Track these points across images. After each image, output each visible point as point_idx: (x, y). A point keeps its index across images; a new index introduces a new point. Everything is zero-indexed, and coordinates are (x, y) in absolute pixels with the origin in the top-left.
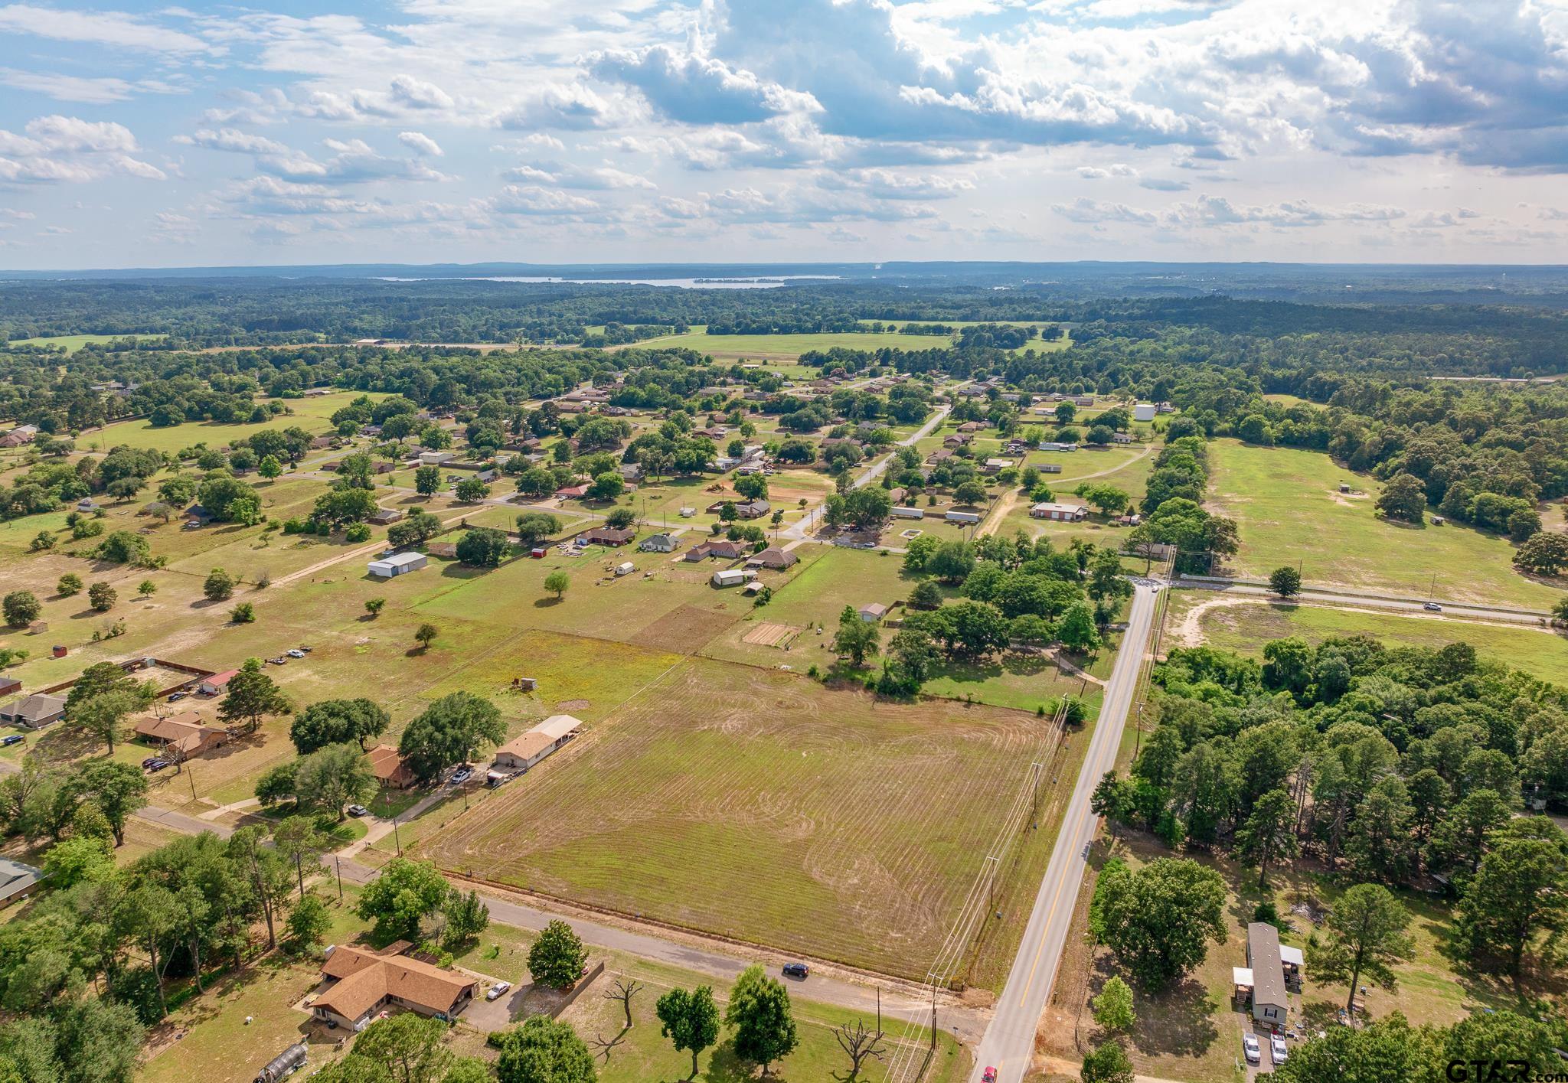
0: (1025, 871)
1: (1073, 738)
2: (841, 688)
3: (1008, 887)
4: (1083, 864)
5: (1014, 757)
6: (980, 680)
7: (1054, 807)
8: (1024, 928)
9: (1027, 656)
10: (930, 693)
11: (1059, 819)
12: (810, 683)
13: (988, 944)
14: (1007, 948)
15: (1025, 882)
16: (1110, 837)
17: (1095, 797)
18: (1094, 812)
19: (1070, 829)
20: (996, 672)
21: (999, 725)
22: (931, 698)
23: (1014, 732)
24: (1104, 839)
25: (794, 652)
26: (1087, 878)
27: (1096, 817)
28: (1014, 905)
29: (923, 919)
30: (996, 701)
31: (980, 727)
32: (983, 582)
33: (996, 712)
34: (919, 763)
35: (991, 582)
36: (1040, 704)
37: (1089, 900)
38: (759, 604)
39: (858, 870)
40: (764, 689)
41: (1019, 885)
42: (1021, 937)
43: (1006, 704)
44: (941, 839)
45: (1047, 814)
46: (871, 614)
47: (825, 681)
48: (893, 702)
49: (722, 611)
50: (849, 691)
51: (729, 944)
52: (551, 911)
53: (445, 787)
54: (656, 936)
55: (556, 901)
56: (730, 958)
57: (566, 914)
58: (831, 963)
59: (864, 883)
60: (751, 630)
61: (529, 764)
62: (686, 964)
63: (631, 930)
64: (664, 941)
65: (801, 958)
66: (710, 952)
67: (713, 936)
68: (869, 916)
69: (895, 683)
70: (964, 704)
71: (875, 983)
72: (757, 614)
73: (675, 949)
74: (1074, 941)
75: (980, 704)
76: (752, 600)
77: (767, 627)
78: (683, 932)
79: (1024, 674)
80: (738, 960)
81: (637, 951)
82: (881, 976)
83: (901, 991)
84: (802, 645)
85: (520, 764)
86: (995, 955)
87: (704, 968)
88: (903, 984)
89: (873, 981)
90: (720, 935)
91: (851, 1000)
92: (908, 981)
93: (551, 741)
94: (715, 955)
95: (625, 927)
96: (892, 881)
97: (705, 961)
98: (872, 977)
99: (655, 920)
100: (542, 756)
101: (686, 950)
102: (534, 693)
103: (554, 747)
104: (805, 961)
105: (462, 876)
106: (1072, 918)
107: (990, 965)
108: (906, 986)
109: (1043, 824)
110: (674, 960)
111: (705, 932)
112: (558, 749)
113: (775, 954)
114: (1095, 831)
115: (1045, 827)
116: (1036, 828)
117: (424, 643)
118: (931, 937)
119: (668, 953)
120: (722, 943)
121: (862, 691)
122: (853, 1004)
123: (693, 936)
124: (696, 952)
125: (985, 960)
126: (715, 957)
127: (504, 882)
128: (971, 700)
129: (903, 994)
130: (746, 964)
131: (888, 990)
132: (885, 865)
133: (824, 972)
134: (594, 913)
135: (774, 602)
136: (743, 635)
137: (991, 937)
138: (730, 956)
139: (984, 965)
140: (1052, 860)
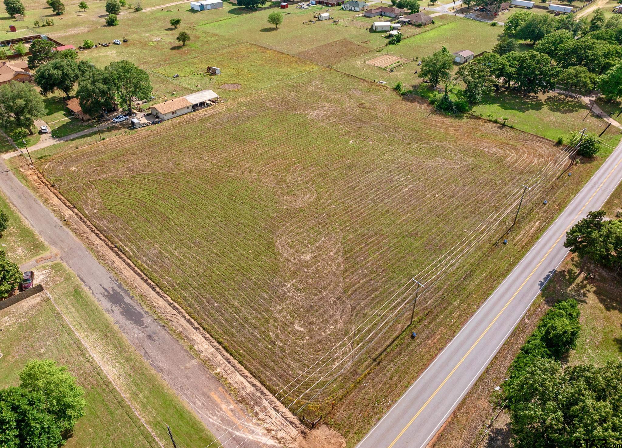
0: (471, 287)
1: (580, 168)
2: (413, 101)
3: (443, 302)
4: (537, 291)
5: (519, 174)
6: (522, 110)
7: (533, 227)
8: (433, 358)
9: (569, 99)
10: (476, 114)
11: (533, 239)
12: (393, 95)
13: (382, 369)
14: (401, 378)
15: (465, 300)
16: (576, 270)
17: (573, 232)
18: (567, 245)
19: (538, 253)
20: (538, 106)
21: (518, 146)
22: (477, 118)
23: (529, 154)
24: (570, 272)
25: (394, 73)
26: (532, 312)
27: (566, 251)
28: (439, 325)
29: (338, 317)
30: (526, 128)
31: (503, 145)
32: (553, 43)
33: (522, 136)
34: (435, 164)
35: (561, 42)
36: (561, 136)
37: (521, 342)
38: (390, 43)
39: (318, 247)
40: (357, 93)
41: (457, 302)
42: (422, 370)
43: (533, 132)
44: (410, 235)
45: (523, 232)
46: (460, 56)
47: (403, 94)
48: (445, 116)
49: (365, 45)
50: (416, 104)
51: (154, 293)
52: (69, 226)
53: (108, 124)
54: (111, 268)
55: (81, 218)
56: (142, 308)
57: (75, 231)
58: (216, 344)
59: (314, 261)
60: (376, 57)
61: (165, 118)
62: (104, 304)
63: (102, 258)
64: (113, 275)
65: (196, 329)
66: (133, 297)
67: (149, 281)
68: (292, 297)
69: (451, 102)
70: (499, 125)
71: (236, 383)
72: (385, 49)
73: (111, 286)
74: (479, 394)
75: (512, 127)
76: (388, 40)
77: (387, 57)
78: (133, 270)
79: (560, 111)
80: (147, 313)
81: (84, 279)
82: (247, 377)
83: (252, 403)
84: (403, 70)
85: (161, 117)
86: (380, 386)
87: (113, 312)
88: (261, 394)
89: (237, 380)
90: (154, 282)
91: (196, 398)
92: (268, 393)
93: (188, 105)
94: (133, 301)
95: (100, 254)
96: (339, 265)
97: (120, 305)
98: (240, 374)
99: (123, 253)
100: (178, 113)
101: (119, 290)
102: (216, 77)
103: (191, 109)
104: (197, 333)
105: (50, 186)
106: (491, 362)
107: (367, 398)
108: (262, 398)
109: (515, 241)
110: (100, 296)
111: (147, 276)
112: (194, 111)
113: (179, 317)
114: (563, 261)
115: (515, 245)
116: (505, 243)
117: (181, 43)
118: (330, 341)
119: (103, 288)
120: (151, 290)
121: (425, 105)
122: (194, 403)
123: (137, 277)
124: (123, 294)
125: (366, 390)
126: (133, 303)
127: (66, 195)
128: (506, 124)
129: (252, 408)
130: (147, 320)
131: (241, 397)
132: (343, 249)
133: (202, 352)
134: (94, 234)
135: (401, 43)
136: (368, 60)
137: (391, 361)
138: (144, 306)
139: (361, 395)
140: (504, 281)
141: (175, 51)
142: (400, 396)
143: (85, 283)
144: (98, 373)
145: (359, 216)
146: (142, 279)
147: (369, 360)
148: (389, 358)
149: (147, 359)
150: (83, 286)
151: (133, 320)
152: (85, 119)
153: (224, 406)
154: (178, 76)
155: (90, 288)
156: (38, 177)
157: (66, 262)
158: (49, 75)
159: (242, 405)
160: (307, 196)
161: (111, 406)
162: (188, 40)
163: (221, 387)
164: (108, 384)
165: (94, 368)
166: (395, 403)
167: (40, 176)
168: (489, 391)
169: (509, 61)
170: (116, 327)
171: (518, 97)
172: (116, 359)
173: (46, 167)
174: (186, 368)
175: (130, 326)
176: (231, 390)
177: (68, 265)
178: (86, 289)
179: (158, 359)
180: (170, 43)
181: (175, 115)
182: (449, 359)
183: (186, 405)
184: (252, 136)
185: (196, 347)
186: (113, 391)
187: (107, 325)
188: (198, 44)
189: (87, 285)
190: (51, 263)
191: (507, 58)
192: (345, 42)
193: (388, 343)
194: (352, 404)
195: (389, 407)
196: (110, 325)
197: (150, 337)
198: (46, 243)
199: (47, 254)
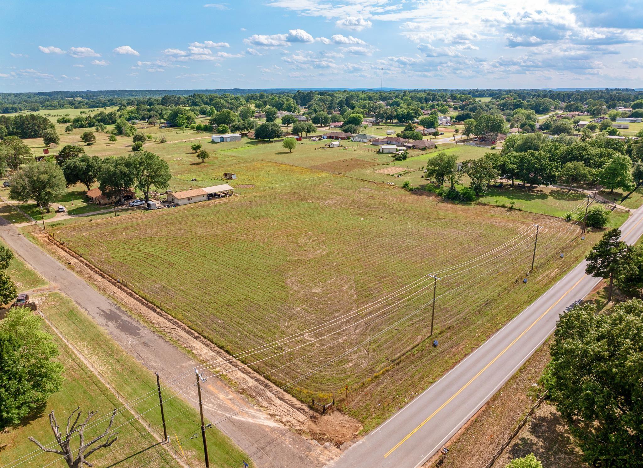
0: (494, 312)
2: (421, 195)
3: (464, 321)
6: (528, 199)
7: (553, 271)
8: (458, 361)
9: (572, 192)
10: (484, 202)
11: (554, 280)
12: (401, 191)
13: (402, 369)
15: (488, 320)
16: (604, 300)
20: (543, 196)
22: (485, 204)
24: (597, 301)
25: (402, 178)
28: (462, 337)
29: (351, 331)
30: (533, 210)
31: (512, 221)
33: (531, 215)
34: (446, 232)
36: (569, 213)
38: (397, 159)
39: (330, 284)
40: (367, 190)
41: (480, 322)
42: (447, 370)
43: (541, 212)
45: (542, 276)
47: (412, 190)
48: (452, 203)
49: (373, 161)
50: (425, 196)
51: (154, 314)
52: (73, 269)
53: (124, 207)
54: (111, 296)
55: (86, 264)
56: (140, 324)
57: (78, 273)
58: (217, 348)
59: (325, 293)
60: (384, 168)
61: (180, 202)
62: (99, 320)
63: (103, 290)
64: (112, 301)
65: (196, 338)
66: (131, 316)
67: (150, 304)
68: (302, 317)
69: (458, 192)
70: (507, 209)
71: (237, 378)
72: (393, 163)
73: (109, 308)
74: (514, 389)
75: (520, 210)
76: (394, 158)
77: (394, 168)
78: (134, 298)
79: (565, 200)
80: (144, 327)
81: (81, 304)
82: (250, 373)
83: (254, 394)
84: (409, 176)
85: (176, 202)
86: (401, 382)
87: (108, 326)
88: (265, 387)
89: (238, 376)
90: (155, 305)
91: (191, 389)
92: (272, 385)
93: (203, 193)
94: (132, 319)
95: (101, 287)
96: (352, 296)
97: (116, 322)
98: (242, 371)
99: (126, 286)
100: (194, 200)
101: (116, 311)
102: (231, 181)
103: (206, 197)
104: (196, 341)
105: (58, 244)
106: (525, 364)
107: (386, 391)
108: (266, 390)
109: (535, 282)
110: (96, 315)
111: (148, 301)
112: (209, 199)
113: (179, 330)
114: (589, 294)
115: (536, 284)
116: (525, 282)
117: (201, 160)
118: (343, 347)
119: (101, 310)
120: (151, 312)
121: (433, 197)
122: (188, 394)
123: (137, 302)
124: (121, 314)
125: (384, 384)
126: (130, 320)
127: (73, 249)
128: (514, 207)
129: (254, 398)
130: (144, 332)
131: (242, 389)
132: (356, 285)
133: (201, 355)
134: (97, 275)
135: (407, 160)
136: (376, 170)
137: (411, 363)
138: (142, 323)
139: (379, 389)
140: (528, 308)
141: (195, 166)
142: (423, 389)
143: (81, 306)
144: (82, 369)
145: (372, 264)
146: (143, 303)
147: (387, 362)
148: (409, 360)
149: (139, 359)
150: (79, 308)
151: (128, 332)
152: (102, 203)
153: (221, 396)
154: (195, 180)
155: (86, 310)
156: (49, 239)
157: (65, 292)
158: (74, 166)
159: (243, 396)
160: (319, 252)
161: (93, 394)
162: (207, 157)
163: (219, 382)
164: (92, 377)
165: (79, 365)
166: (418, 395)
167: (50, 238)
168: (526, 387)
169: (510, 159)
170: (109, 337)
171: (523, 192)
172: (105, 359)
173: (58, 232)
174: (182, 367)
175: (125, 336)
176: (231, 384)
177: (67, 294)
178: (83, 311)
179: (151, 360)
180: (190, 161)
181: (191, 201)
182: (477, 362)
183: (177, 395)
184: (265, 215)
185: (195, 352)
186: (96, 382)
187: (100, 335)
188: (217, 162)
189: (83, 308)
190: (48, 293)
191: (507, 157)
192: (356, 160)
193: (407, 349)
194: (369, 395)
195: (412, 398)
196: (103, 335)
197: (145, 344)
198: (46, 280)
199: (47, 286)
